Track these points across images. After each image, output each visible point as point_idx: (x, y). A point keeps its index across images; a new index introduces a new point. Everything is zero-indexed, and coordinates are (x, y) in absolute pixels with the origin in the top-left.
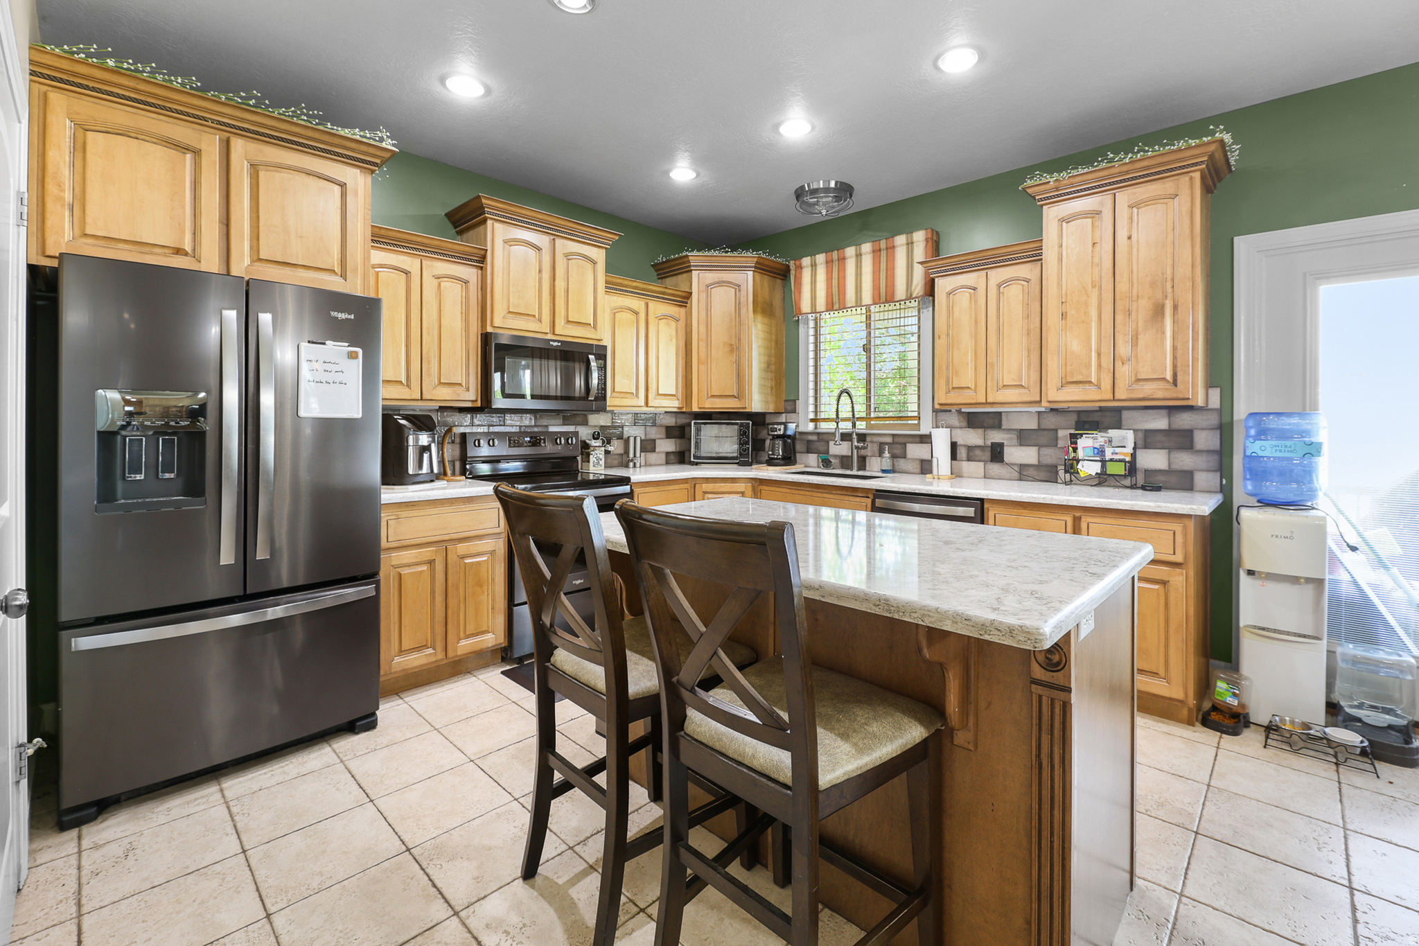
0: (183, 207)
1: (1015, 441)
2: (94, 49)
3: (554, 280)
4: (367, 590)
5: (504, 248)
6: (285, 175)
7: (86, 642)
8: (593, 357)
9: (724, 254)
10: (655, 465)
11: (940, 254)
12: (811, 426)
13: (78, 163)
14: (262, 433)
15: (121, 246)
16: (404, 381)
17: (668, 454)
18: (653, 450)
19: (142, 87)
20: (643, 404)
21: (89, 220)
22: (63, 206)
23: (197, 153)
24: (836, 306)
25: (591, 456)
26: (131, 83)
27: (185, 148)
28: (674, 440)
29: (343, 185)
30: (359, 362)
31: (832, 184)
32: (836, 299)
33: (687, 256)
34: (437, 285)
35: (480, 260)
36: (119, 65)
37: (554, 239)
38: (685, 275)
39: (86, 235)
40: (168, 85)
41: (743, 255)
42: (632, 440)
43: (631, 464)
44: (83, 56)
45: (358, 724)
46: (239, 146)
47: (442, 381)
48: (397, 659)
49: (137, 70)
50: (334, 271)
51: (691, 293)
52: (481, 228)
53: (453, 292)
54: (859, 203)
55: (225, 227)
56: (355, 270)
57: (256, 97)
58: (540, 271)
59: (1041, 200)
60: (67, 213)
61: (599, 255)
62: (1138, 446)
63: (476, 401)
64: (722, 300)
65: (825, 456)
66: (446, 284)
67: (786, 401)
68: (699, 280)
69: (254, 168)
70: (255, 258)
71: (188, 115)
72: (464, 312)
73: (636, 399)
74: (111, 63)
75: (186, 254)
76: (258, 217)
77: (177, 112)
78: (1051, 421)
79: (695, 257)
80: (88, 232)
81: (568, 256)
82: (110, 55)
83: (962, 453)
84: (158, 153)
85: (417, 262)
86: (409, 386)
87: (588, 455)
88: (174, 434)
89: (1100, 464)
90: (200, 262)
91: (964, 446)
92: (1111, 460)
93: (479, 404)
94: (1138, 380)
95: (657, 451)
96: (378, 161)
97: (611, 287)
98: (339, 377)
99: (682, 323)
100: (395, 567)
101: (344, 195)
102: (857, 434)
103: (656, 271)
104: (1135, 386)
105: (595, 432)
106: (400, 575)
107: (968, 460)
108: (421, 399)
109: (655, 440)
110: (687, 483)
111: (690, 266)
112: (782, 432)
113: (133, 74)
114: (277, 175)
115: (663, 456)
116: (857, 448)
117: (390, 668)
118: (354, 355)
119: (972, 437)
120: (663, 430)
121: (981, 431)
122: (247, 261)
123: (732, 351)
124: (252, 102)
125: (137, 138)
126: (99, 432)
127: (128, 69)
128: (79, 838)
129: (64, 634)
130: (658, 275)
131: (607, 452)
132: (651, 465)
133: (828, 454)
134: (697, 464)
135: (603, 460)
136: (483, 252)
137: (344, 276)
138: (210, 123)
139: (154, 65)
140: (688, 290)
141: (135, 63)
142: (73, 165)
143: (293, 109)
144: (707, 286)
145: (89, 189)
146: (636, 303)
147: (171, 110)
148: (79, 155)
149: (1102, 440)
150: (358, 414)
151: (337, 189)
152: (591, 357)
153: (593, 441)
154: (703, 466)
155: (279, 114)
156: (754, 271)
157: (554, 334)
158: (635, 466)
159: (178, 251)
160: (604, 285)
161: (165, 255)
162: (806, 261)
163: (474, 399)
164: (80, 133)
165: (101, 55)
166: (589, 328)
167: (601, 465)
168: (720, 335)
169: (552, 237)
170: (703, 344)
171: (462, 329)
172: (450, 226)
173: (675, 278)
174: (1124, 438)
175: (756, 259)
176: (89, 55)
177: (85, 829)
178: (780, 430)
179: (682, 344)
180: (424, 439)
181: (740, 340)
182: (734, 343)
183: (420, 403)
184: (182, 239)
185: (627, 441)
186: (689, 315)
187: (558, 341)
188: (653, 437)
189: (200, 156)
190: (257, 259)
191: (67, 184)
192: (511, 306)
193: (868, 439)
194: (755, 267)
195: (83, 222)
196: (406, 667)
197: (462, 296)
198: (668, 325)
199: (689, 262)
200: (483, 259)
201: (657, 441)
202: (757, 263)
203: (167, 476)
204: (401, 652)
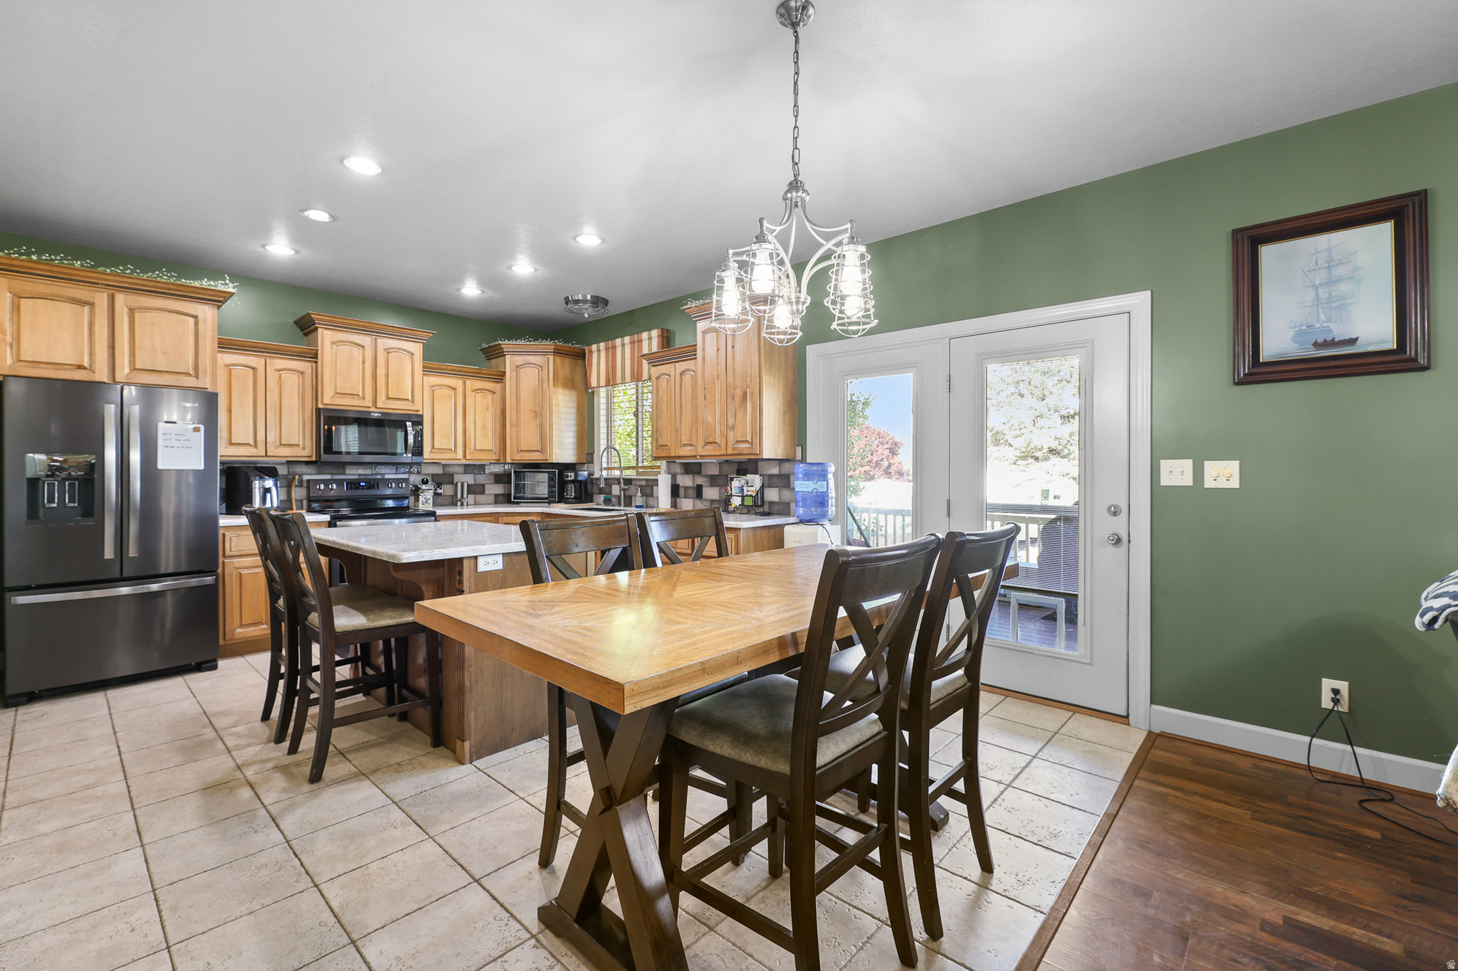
0: (83, 340)
1: (708, 483)
2: (24, 250)
3: (376, 368)
4: (209, 580)
5: (332, 348)
6: (153, 314)
7: (22, 600)
8: (410, 423)
9: (528, 343)
10: (484, 504)
11: (671, 345)
12: (605, 473)
13: (15, 318)
14: (131, 479)
15: (43, 365)
16: (252, 443)
17: (496, 496)
18: (483, 492)
19: (54, 269)
20: (461, 458)
21: (22, 351)
22: (6, 344)
23: (92, 304)
24: (611, 383)
25: (420, 497)
26: (48, 268)
27: (83, 303)
28: (502, 485)
29: (195, 317)
30: (201, 434)
31: (589, 298)
32: (611, 377)
33: (500, 345)
34: (278, 375)
35: (314, 356)
36: (40, 258)
37: (376, 339)
38: (502, 358)
39: (20, 361)
40: (72, 267)
41: (543, 343)
42: (459, 485)
43: (459, 503)
44: (17, 255)
45: (204, 665)
46: (120, 298)
47: (283, 443)
48: (238, 630)
49: (52, 260)
50: (189, 374)
51: (505, 372)
52: (315, 333)
53: (292, 381)
54: (612, 310)
55: (111, 350)
56: (205, 372)
57: (130, 269)
58: (363, 362)
59: (694, 317)
60: (8, 349)
61: (416, 348)
62: (765, 485)
63: (311, 456)
64: (529, 377)
65: (608, 496)
66: (285, 375)
67: (587, 454)
68: (510, 362)
69: (132, 311)
70: (132, 368)
71: (85, 282)
72: (301, 394)
73: (455, 454)
74: (34, 257)
75: (85, 368)
76: (134, 342)
77: (79, 281)
78: (726, 468)
79: (506, 344)
80: (22, 359)
81: (388, 351)
82: (34, 253)
83: (682, 492)
84: (67, 308)
85: (262, 361)
86: (256, 446)
87: (418, 495)
88: (75, 479)
89: (740, 498)
90: (94, 372)
91: (683, 487)
92: (747, 495)
93: (314, 459)
94: (737, 442)
95: (486, 492)
96: (222, 299)
97: (427, 370)
98: (187, 444)
99: (498, 396)
100: (237, 568)
101: (196, 323)
102: (623, 479)
103: (484, 354)
104: (736, 446)
105: (423, 479)
106: (241, 574)
107: (685, 498)
108: (266, 456)
109: (484, 485)
110: (491, 516)
111: (503, 352)
112: (572, 478)
113: (47, 262)
114: (147, 314)
115: (492, 498)
116: (624, 490)
117: (233, 636)
118: (197, 429)
119: (685, 481)
120: (493, 477)
121: (691, 476)
122: (127, 370)
123: (536, 416)
124: (128, 271)
125: (52, 300)
126: (28, 479)
127: (46, 260)
128: (16, 715)
129: (7, 594)
130: (486, 357)
131: (436, 494)
132: (480, 504)
133: (611, 494)
134: (518, 503)
135: (431, 499)
136: (315, 351)
137: (197, 377)
138: (100, 286)
139: (62, 255)
140: (503, 370)
141: (50, 256)
142: (12, 319)
143: (157, 272)
144: (517, 367)
145: (22, 333)
146: (456, 382)
147: (74, 280)
148: (15, 313)
149: (743, 481)
150: (201, 466)
151: (191, 320)
152: (409, 424)
153: (424, 486)
154: (522, 504)
155: (148, 277)
156: (554, 355)
157: (376, 407)
158: (462, 505)
159: (80, 367)
160: (422, 369)
161: (71, 370)
162: (594, 347)
163: (310, 455)
164: (16, 299)
165: (28, 254)
166: (408, 402)
167: (429, 504)
168: (527, 404)
169: (374, 337)
170: (514, 412)
171: (299, 406)
172: (298, 330)
173: (496, 359)
174: (753, 480)
175: (553, 347)
176: (21, 254)
177: (20, 708)
178: (571, 476)
179: (499, 411)
180: (269, 483)
181: (542, 408)
182: (537, 410)
183: (265, 459)
184: (82, 360)
185: (456, 485)
186: (504, 388)
187: (379, 413)
188: (482, 482)
189: (94, 307)
190: (134, 369)
191: (8, 331)
192: (338, 388)
193: (633, 483)
194: (554, 352)
195: (18, 353)
196: (246, 636)
197: (299, 383)
198: (485, 397)
199: (502, 348)
200: (316, 356)
201: (486, 486)
202: (555, 349)
203: (72, 505)
204: (242, 626)
